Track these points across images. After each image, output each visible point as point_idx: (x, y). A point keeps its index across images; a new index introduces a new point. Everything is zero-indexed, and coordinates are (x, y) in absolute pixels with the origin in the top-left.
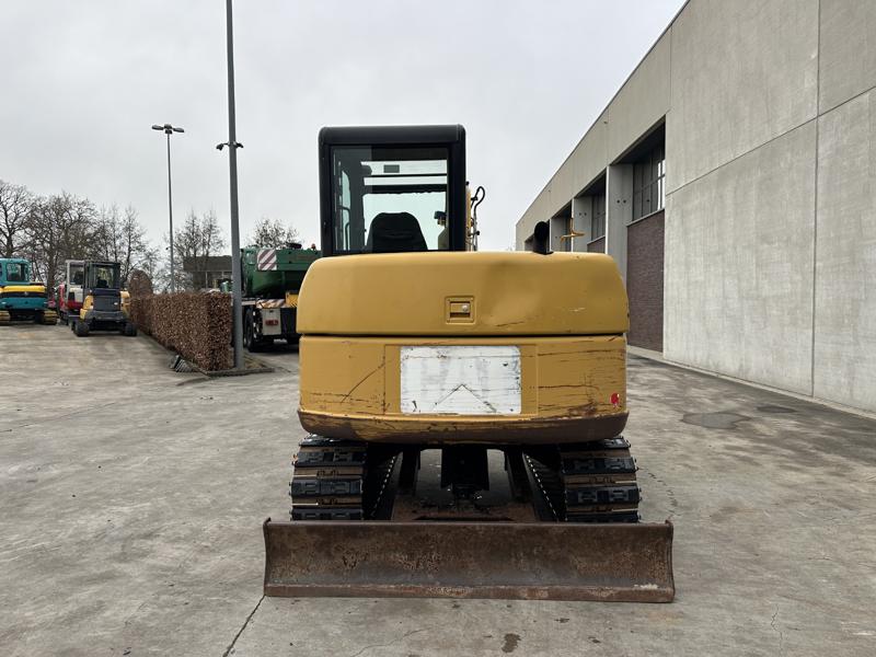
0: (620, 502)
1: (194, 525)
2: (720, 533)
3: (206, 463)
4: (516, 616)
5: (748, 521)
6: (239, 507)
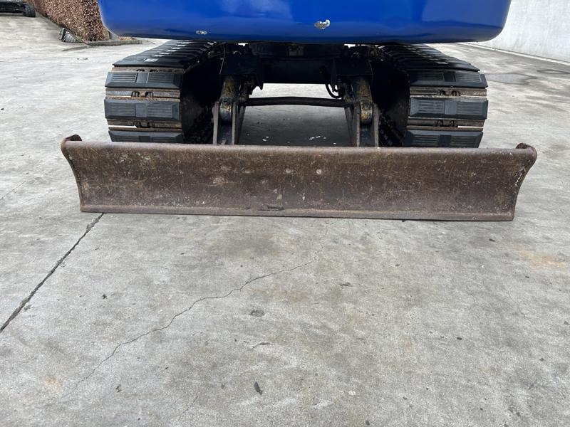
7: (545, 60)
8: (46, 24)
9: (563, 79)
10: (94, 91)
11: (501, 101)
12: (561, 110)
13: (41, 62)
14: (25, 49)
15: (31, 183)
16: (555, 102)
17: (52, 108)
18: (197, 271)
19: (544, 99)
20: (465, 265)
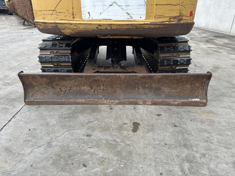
0: (182, 64)
1: (6, 74)
2: (216, 76)
3: (21, 52)
4: (137, 113)
5: (225, 72)
6: (27, 67)
7: (217, 32)
8: (17, 18)
9: (223, 40)
10: (34, 46)
11: (197, 49)
12: (220, 53)
13: (14, 34)
14: (8, 29)
15: (5, 85)
16: (218, 49)
17: (16, 53)
18: (67, 119)
19: (214, 48)
20: (172, 116)
